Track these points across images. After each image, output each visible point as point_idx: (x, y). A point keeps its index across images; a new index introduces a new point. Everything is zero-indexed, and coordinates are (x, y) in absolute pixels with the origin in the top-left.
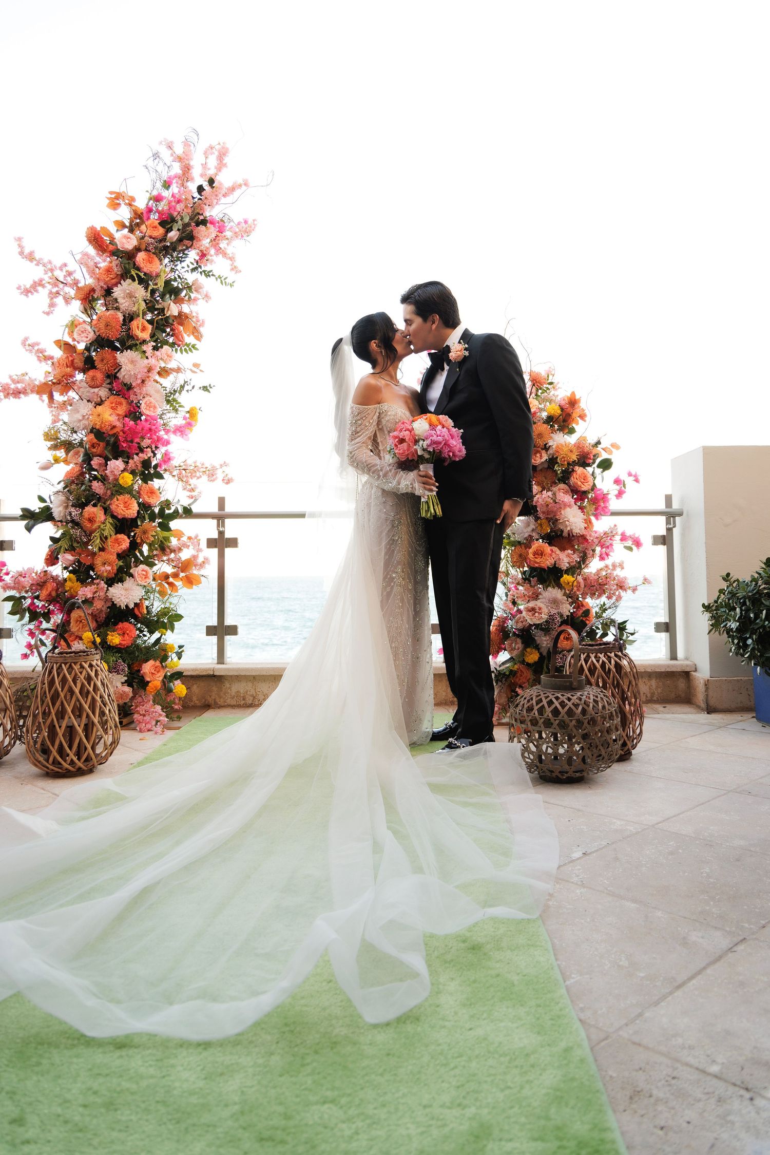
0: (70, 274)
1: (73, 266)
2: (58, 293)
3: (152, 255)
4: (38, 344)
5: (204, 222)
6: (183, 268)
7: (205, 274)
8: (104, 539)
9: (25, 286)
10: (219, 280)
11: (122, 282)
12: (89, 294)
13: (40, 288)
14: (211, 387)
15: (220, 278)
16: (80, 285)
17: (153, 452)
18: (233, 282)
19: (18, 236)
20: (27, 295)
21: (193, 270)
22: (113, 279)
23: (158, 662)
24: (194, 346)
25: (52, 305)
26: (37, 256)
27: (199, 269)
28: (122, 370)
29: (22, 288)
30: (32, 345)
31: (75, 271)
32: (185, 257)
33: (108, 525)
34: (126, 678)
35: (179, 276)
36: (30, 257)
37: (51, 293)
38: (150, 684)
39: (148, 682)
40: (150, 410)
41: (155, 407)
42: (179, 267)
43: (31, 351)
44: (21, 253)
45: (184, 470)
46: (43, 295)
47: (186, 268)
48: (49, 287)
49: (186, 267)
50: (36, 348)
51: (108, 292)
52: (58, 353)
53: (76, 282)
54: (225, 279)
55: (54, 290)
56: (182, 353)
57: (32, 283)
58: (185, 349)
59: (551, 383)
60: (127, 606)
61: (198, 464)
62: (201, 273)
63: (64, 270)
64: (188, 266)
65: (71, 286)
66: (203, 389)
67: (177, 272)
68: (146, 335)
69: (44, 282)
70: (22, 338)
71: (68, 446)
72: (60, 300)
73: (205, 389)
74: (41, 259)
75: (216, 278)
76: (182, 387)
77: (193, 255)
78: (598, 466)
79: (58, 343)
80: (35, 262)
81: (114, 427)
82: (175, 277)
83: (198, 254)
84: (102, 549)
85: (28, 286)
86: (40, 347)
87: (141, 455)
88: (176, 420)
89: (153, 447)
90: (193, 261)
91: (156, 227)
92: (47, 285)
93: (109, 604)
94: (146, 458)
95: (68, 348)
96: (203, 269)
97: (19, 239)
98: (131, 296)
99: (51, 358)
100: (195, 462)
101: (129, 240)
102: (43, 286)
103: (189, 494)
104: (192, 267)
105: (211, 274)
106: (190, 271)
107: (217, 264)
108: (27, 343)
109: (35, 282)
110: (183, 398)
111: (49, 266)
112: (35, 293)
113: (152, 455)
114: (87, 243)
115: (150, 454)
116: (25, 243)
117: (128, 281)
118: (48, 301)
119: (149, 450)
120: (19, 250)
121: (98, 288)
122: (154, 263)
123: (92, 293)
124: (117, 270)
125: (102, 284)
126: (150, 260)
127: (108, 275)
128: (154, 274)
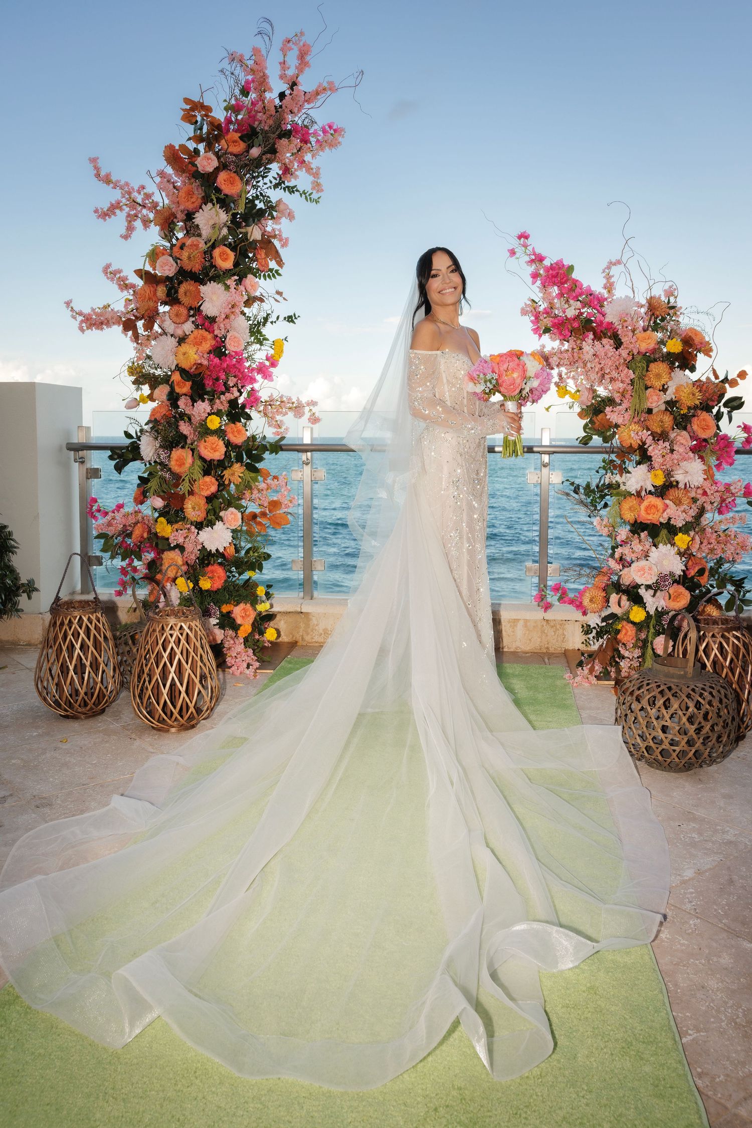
0: (148, 196)
1: (151, 188)
2: (136, 216)
3: (233, 175)
4: (119, 272)
5: (287, 134)
6: (265, 184)
7: (289, 190)
8: (192, 482)
9: (102, 209)
10: (303, 195)
11: (203, 206)
12: (169, 218)
13: (117, 211)
14: (296, 318)
15: (305, 194)
16: (158, 208)
17: (239, 391)
18: (319, 198)
19: (93, 156)
20: (105, 220)
21: (276, 186)
22: (194, 203)
23: (248, 605)
24: (277, 272)
25: (130, 228)
26: (114, 178)
27: (283, 185)
28: (205, 302)
29: (100, 211)
30: (114, 273)
31: (153, 194)
32: (266, 173)
33: (197, 468)
34: (218, 621)
35: (261, 194)
36: (107, 179)
37: (129, 215)
38: (242, 628)
39: (240, 625)
40: (234, 344)
41: (239, 342)
42: (260, 184)
43: (112, 280)
44: (98, 175)
45: (270, 405)
46: (120, 218)
47: (269, 184)
48: (127, 209)
49: (268, 182)
50: (118, 276)
51: (189, 216)
52: (140, 283)
53: (155, 205)
54: (309, 195)
55: (132, 213)
56: (265, 280)
57: (109, 205)
58: (269, 276)
59: (673, 307)
60: (217, 550)
61: (285, 399)
62: (284, 189)
63: (142, 193)
64: (271, 182)
65: (150, 209)
66: (288, 321)
67: (259, 189)
68: (228, 264)
69: (121, 204)
70: (104, 265)
71: (154, 382)
72: (138, 224)
73: (290, 319)
74: (118, 181)
75: (301, 195)
76: (266, 319)
77: (275, 168)
78: (725, 405)
79: (140, 273)
80: (112, 185)
81: (200, 364)
82: (257, 195)
83: (281, 168)
84: (191, 493)
85: (105, 210)
86: (122, 275)
87: (227, 394)
88: (260, 354)
89: (240, 386)
90: (276, 176)
91: (236, 142)
92: (124, 207)
93: (199, 547)
94: (233, 398)
95: (148, 278)
96: (287, 184)
97: (95, 160)
99: (133, 286)
100: (281, 397)
101: (210, 161)
102: (121, 209)
103: (275, 430)
104: (274, 182)
105: (295, 189)
106: (273, 188)
107: (302, 180)
108: (109, 271)
109: (112, 205)
110: (267, 330)
111: (126, 189)
112: (113, 216)
113: (239, 394)
114: (165, 163)
115: (237, 394)
116: (100, 164)
117: (210, 205)
118: (126, 224)
119: (235, 389)
120: (95, 172)
121: (178, 213)
122: (236, 184)
123: (172, 218)
124: (197, 193)
125: (182, 208)
126: (231, 181)
127: (189, 197)
128: (235, 196)
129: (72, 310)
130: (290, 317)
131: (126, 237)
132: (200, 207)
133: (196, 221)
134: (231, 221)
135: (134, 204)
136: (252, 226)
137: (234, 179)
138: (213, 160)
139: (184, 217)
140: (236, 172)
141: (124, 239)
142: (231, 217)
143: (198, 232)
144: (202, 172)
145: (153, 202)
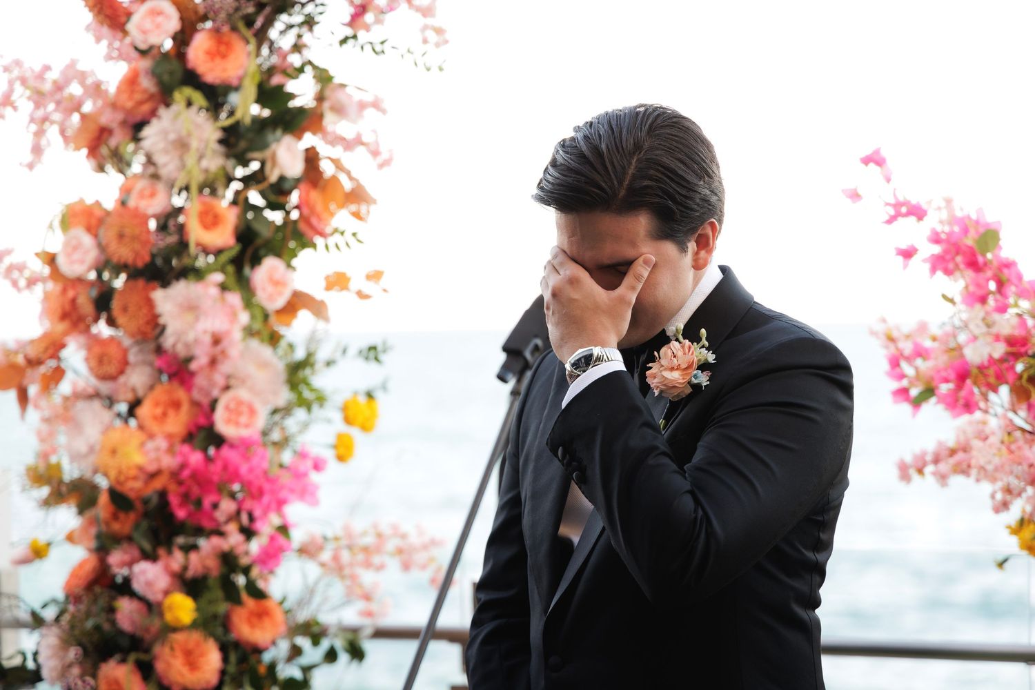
2: (45, 119)
10: (407, 56)
11: (162, 111)
12: (100, 136)
13: (8, 111)
16: (83, 112)
17: (245, 530)
21: (344, 41)
22: (141, 103)
24: (353, 236)
25: (37, 150)
28: (169, 331)
32: (320, 14)
37: (32, 120)
40: (237, 424)
41: (252, 412)
50: (8, 261)
51: (134, 133)
55: (40, 113)
62: (361, 47)
66: (367, 358)
68: (221, 237)
73: (372, 353)
75: (402, 56)
87: (214, 538)
89: (245, 517)
92: (22, 103)
94: (226, 548)
98: (182, 145)
101: (160, 19)
105: (386, 47)
111: (16, 73)
113: (243, 536)
115: (238, 537)
118: (29, 137)
119: (232, 528)
121: (114, 125)
122: (232, 57)
123: (105, 135)
124: (147, 84)
125: (120, 116)
126: (221, 49)
127: (132, 92)
128: (235, 82)
130: (373, 348)
131: (31, 166)
132: (153, 113)
133: (146, 144)
134: (221, 142)
135: (39, 98)
136: (274, 146)
137: (228, 45)
138: (168, 17)
139: (129, 133)
140: (234, 29)
141: (26, 170)
142: (218, 135)
143: (151, 170)
144: (143, 47)
145: (71, 97)
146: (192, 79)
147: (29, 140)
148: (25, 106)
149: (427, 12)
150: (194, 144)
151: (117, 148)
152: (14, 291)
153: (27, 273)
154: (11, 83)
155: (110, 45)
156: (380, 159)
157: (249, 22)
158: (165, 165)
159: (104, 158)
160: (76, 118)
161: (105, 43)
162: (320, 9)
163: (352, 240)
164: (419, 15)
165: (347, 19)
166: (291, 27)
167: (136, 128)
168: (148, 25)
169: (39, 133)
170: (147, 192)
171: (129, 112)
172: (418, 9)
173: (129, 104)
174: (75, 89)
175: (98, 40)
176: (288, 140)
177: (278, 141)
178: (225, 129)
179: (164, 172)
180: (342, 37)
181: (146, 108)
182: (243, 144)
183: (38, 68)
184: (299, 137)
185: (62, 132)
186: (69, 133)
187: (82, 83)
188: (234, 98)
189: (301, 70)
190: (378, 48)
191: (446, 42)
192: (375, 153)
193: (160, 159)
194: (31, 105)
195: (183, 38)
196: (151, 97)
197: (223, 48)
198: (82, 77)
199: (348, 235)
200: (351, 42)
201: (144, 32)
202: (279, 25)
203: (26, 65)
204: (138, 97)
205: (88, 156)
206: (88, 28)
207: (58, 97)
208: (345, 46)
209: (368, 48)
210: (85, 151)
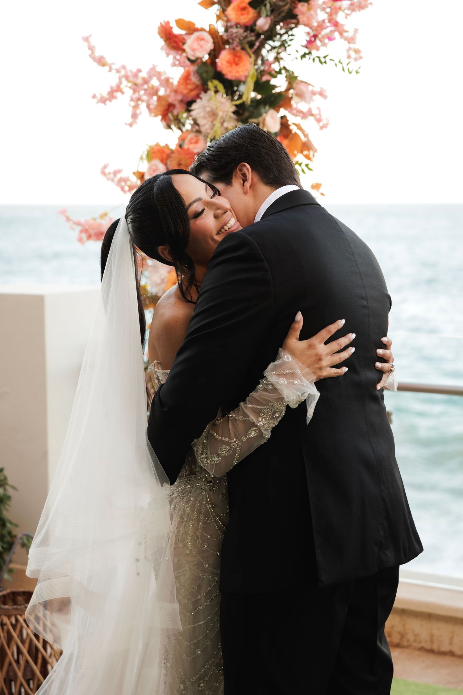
2: (139, 99)
3: (239, 54)
4: (119, 171)
6: (290, 55)
7: (319, 61)
9: (101, 94)
10: (339, 65)
11: (203, 95)
12: (168, 108)
13: (119, 94)
15: (341, 63)
16: (159, 95)
18: (359, 67)
20: (106, 105)
21: (304, 56)
22: (192, 90)
24: (307, 165)
25: (135, 116)
26: (108, 60)
27: (310, 55)
29: (99, 96)
32: (291, 40)
36: (101, 62)
37: (132, 100)
43: (113, 180)
44: (92, 56)
50: (119, 176)
51: (188, 107)
53: (155, 91)
54: (347, 64)
55: (137, 95)
57: (109, 90)
62: (313, 60)
64: (296, 52)
69: (121, 87)
70: (102, 166)
72: (142, 109)
74: (114, 64)
75: (336, 65)
80: (107, 68)
83: (308, 33)
85: (105, 94)
91: (244, 9)
92: (126, 90)
97: (86, 39)
98: (213, 114)
101: (202, 42)
102: (123, 93)
105: (327, 59)
106: (299, 58)
108: (107, 171)
109: (112, 89)
111: (123, 73)
112: (114, 100)
117: (211, 93)
120: (90, 52)
121: (176, 103)
122: (242, 65)
123: (171, 109)
124: (195, 79)
125: (179, 97)
126: (236, 61)
127: (187, 84)
128: (243, 79)
129: (68, 219)
131: (131, 125)
132: (198, 96)
133: (193, 113)
134: (234, 113)
135: (136, 87)
136: (264, 115)
137: (240, 57)
138: (207, 42)
139: (184, 106)
140: (243, 49)
141: (128, 127)
142: (233, 109)
143: (197, 128)
144: (193, 58)
145: (153, 87)
146: (219, 76)
147: (130, 111)
148: (129, 92)
149: (351, 40)
150: (220, 114)
151: (177, 116)
152: (122, 193)
153: (129, 183)
154: (120, 79)
155: (175, 58)
156: (321, 124)
157: (251, 45)
158: (204, 125)
159: (170, 120)
160: (155, 98)
161: (171, 57)
162: (291, 38)
163: (305, 169)
164: (346, 42)
165: (305, 43)
166: (274, 48)
167: (188, 104)
168: (196, 46)
169: (136, 107)
170: (194, 141)
171: (184, 96)
172: (346, 39)
173: (185, 92)
174: (155, 82)
175: (168, 55)
176: (272, 112)
177: (266, 113)
178: (237, 106)
179: (203, 129)
180: (303, 53)
181: (194, 93)
182: (247, 114)
183: (134, 70)
184: (278, 111)
185: (148, 106)
186: (152, 107)
187: (159, 79)
188: (242, 88)
189: (280, 72)
190: (323, 60)
191: (361, 58)
192: (319, 121)
193: (201, 122)
194: (131, 92)
195: (214, 54)
196: (197, 86)
197: (236, 59)
198: (159, 75)
199: (303, 166)
200: (307, 56)
201: (193, 50)
202: (267, 47)
203: (129, 68)
204: (190, 87)
205: (161, 120)
206: (162, 49)
207: (146, 87)
208: (304, 59)
209: (317, 60)
210: (160, 117)
